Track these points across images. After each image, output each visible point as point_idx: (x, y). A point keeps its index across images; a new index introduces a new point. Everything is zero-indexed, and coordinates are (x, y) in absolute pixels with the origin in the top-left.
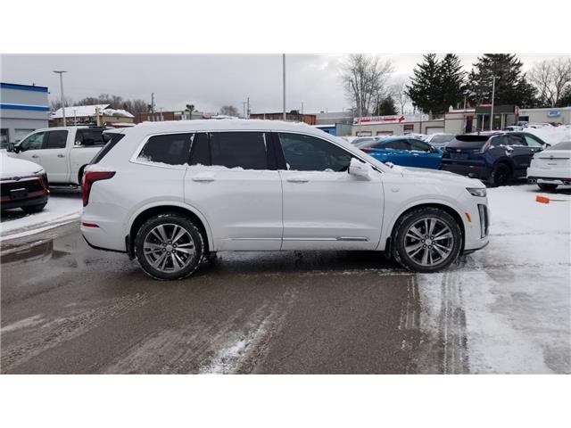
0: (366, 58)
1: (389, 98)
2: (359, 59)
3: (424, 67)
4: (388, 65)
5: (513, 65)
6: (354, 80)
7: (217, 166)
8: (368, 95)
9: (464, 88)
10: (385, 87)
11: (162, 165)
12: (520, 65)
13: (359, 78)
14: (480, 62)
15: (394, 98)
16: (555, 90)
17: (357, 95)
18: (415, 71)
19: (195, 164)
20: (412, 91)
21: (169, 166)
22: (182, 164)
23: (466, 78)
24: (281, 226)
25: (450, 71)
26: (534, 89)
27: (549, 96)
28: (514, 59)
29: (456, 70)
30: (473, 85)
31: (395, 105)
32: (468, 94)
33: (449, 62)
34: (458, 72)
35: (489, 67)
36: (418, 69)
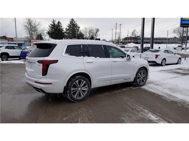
0: (32, 20)
1: (40, 34)
2: (29, 20)
3: (52, 25)
4: (40, 23)
5: (78, 27)
6: (28, 27)
7: (92, 57)
8: (33, 32)
9: (64, 33)
10: (39, 30)
11: (74, 57)
12: (79, 27)
13: (30, 26)
14: (69, 25)
15: (42, 34)
16: (89, 35)
17: (30, 32)
18: (49, 26)
19: (85, 56)
20: (48, 32)
21: (76, 57)
22: (81, 56)
23: (65, 30)
24: (111, 77)
25: (59, 27)
26: (84, 35)
27: (87, 37)
28: (78, 26)
29: (61, 27)
30: (67, 32)
31: (43, 37)
32: (65, 35)
33: (59, 24)
34: (62, 28)
35: (71, 27)
36: (50, 25)
